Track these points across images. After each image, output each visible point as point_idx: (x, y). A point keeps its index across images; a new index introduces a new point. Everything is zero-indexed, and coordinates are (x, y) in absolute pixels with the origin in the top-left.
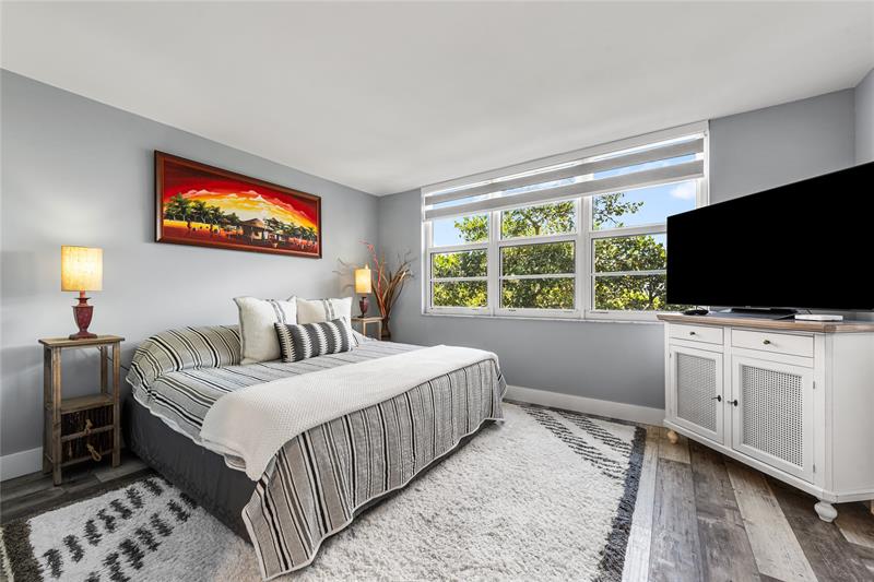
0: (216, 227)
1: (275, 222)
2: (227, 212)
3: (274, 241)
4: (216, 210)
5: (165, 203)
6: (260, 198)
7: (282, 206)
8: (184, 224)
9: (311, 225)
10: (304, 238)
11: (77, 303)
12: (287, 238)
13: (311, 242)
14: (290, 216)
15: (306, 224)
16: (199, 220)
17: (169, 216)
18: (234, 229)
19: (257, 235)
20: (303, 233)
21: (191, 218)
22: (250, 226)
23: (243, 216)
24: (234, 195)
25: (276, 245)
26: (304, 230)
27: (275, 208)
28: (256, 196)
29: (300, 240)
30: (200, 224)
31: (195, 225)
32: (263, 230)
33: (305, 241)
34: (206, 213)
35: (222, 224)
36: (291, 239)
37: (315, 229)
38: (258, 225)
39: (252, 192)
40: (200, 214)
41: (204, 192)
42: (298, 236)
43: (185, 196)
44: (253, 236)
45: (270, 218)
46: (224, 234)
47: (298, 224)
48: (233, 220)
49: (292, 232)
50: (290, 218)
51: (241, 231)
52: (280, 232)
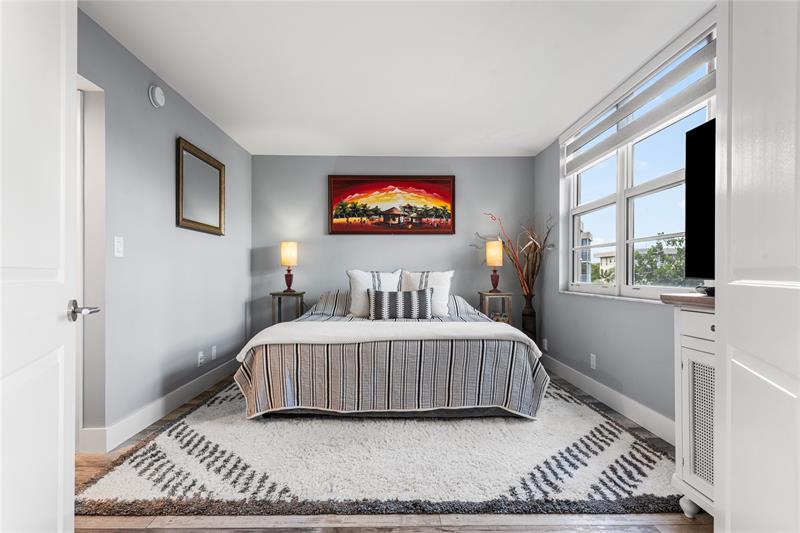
0: (364, 219)
1: (410, 207)
2: (371, 206)
3: (408, 223)
4: (365, 206)
5: (334, 207)
6: (397, 190)
7: (415, 192)
8: (344, 220)
9: (443, 204)
10: (436, 217)
11: (286, 273)
12: (420, 219)
13: (444, 220)
14: (423, 200)
15: (439, 204)
16: (354, 216)
17: (337, 216)
18: (377, 219)
19: (394, 220)
20: (436, 212)
21: (349, 215)
22: (389, 214)
23: (384, 208)
24: (377, 192)
25: (410, 226)
26: (437, 209)
27: (408, 195)
28: (393, 190)
29: (433, 220)
30: (354, 218)
31: (351, 220)
32: (399, 216)
33: (438, 220)
34: (358, 210)
35: (368, 216)
36: (424, 220)
37: (449, 207)
38: (396, 212)
39: (390, 187)
40: (355, 211)
41: (357, 195)
42: (431, 216)
43: (345, 201)
44: (392, 221)
45: (405, 204)
46: (370, 223)
47: (431, 205)
48: (376, 212)
49: (426, 213)
50: (422, 201)
51: (382, 219)
52: (414, 215)
